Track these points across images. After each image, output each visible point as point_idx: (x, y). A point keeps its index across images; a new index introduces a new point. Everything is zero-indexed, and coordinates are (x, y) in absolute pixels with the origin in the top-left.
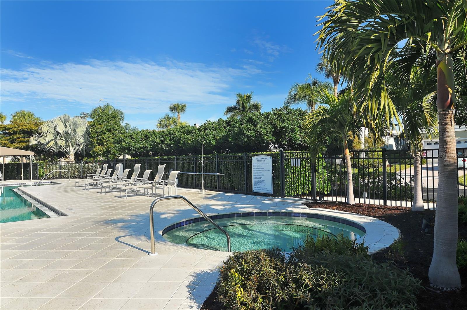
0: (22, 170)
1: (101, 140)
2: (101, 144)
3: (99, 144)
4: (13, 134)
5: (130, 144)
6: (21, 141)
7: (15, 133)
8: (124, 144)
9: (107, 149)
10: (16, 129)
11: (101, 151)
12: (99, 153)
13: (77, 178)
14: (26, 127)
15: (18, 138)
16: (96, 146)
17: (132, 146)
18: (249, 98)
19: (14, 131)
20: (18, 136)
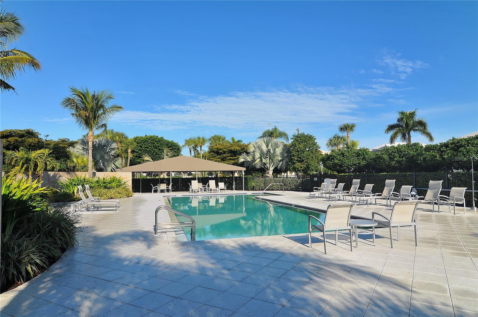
0: (234, 182)
1: (300, 158)
2: (301, 161)
3: (299, 161)
4: (222, 154)
5: (342, 161)
6: (230, 159)
7: (225, 152)
8: (336, 161)
9: (307, 166)
10: (225, 150)
11: (301, 167)
12: (300, 169)
13: (279, 190)
14: (233, 148)
15: (227, 157)
16: (296, 163)
17: (345, 163)
18: (412, 115)
19: (224, 151)
20: (226, 155)
